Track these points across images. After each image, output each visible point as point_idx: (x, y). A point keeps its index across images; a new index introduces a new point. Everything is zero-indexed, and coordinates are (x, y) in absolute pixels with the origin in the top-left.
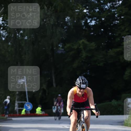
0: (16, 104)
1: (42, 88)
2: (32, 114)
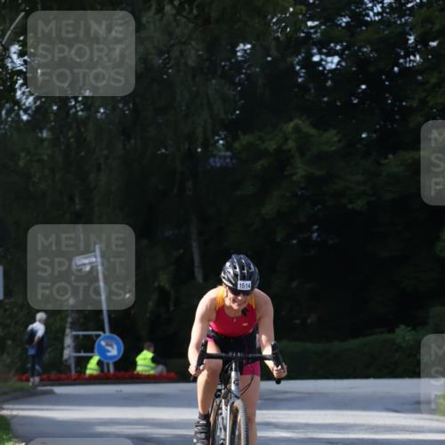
0: (68, 341)
1: (156, 284)
2: (123, 373)
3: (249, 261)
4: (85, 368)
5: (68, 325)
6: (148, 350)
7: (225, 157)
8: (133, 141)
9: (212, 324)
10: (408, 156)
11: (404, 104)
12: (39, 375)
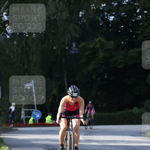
0: (23, 112)
1: (52, 93)
2: (41, 123)
3: (76, 87)
4: (28, 121)
5: (23, 107)
6: (50, 115)
7: (76, 50)
8: (44, 45)
9: (65, 107)
10: (137, 50)
11: (136, 32)
12: (13, 124)
